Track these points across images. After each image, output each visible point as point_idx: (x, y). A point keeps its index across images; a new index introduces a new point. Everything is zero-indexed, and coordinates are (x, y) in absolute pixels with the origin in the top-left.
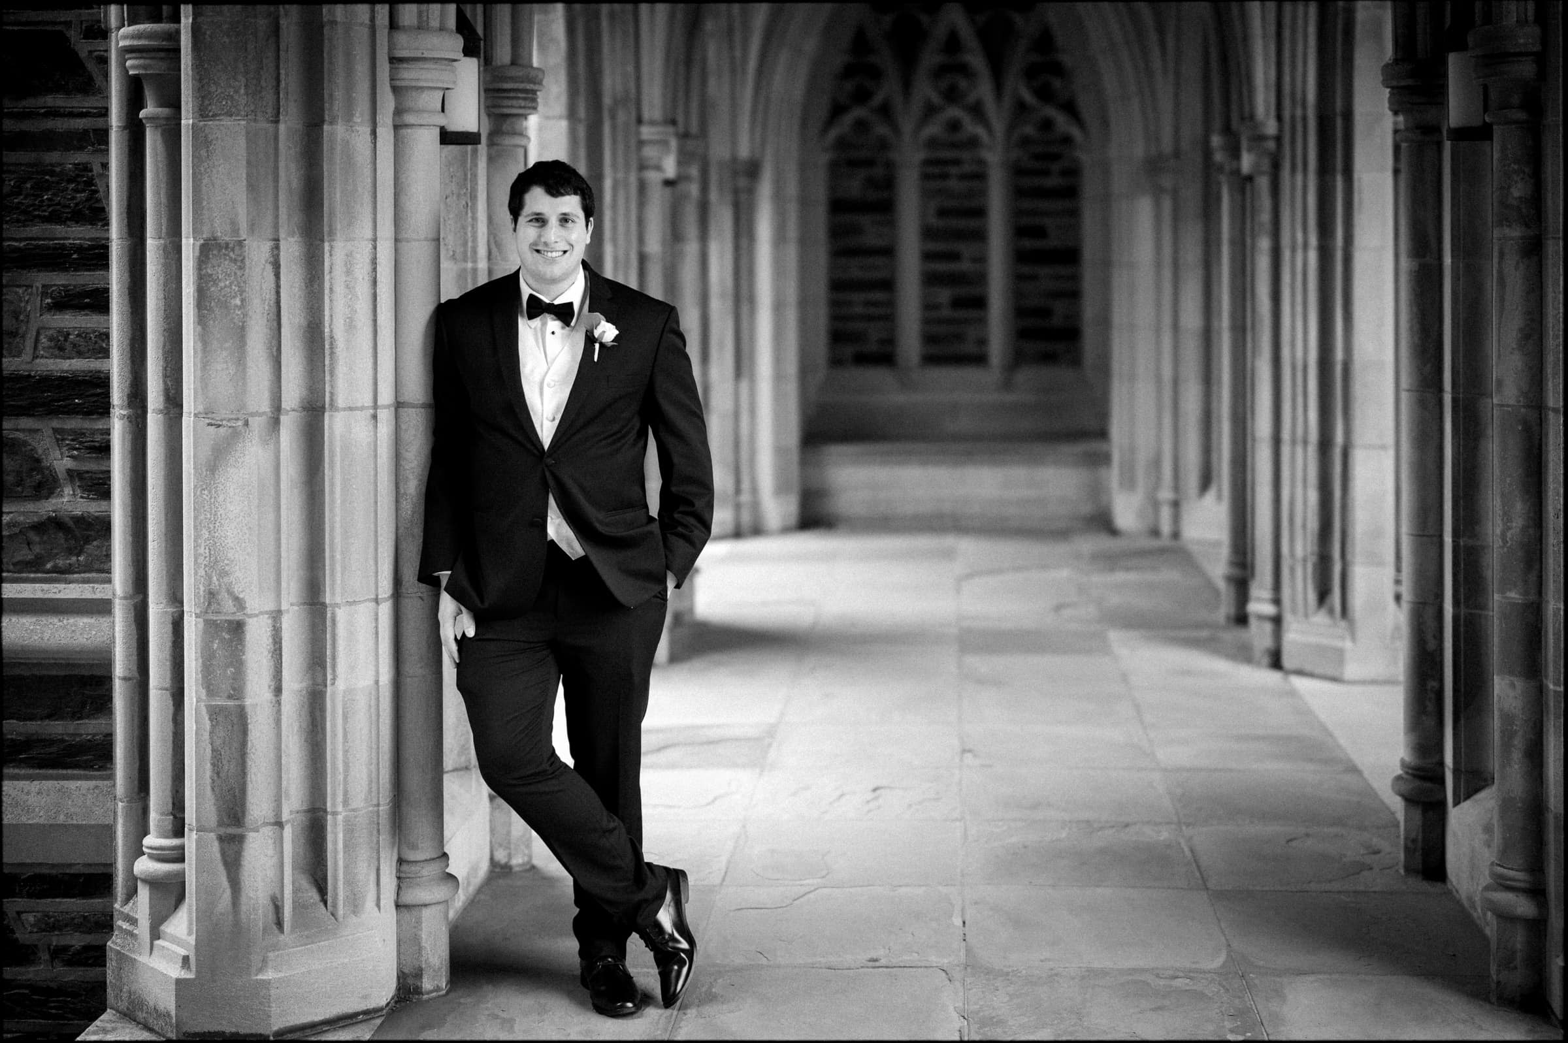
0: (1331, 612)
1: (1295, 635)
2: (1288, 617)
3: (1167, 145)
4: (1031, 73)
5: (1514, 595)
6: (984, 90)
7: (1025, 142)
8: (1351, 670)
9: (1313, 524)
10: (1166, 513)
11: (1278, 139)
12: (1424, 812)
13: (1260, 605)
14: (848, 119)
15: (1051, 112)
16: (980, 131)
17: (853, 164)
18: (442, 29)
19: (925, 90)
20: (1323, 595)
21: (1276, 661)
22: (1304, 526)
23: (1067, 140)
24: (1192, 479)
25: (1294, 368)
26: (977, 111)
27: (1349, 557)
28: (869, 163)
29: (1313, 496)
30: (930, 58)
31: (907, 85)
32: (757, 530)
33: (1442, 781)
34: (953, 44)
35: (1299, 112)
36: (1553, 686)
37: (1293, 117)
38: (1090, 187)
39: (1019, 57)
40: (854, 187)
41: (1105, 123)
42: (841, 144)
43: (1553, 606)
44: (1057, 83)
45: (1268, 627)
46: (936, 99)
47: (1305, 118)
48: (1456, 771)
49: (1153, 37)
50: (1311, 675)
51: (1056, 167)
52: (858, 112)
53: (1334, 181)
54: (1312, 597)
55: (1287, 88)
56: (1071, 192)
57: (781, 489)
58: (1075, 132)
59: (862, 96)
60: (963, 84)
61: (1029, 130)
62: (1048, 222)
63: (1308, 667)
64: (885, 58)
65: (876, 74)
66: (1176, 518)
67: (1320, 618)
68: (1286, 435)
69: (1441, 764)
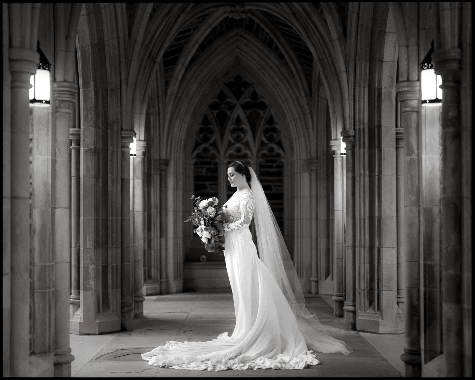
0: (374, 308)
1: (361, 317)
2: (358, 311)
3: (314, 155)
4: (266, 132)
5: (451, 272)
6: (249, 137)
7: (264, 156)
8: (381, 329)
9: (367, 277)
10: (313, 284)
11: (354, 136)
12: (413, 367)
13: (348, 307)
14: (201, 147)
15: (273, 145)
16: (247, 152)
17: (202, 163)
18: (31, 49)
19: (228, 137)
20: (371, 303)
21: (354, 327)
22: (364, 277)
23: (278, 155)
24: (323, 274)
25: (360, 219)
26: (247, 144)
27: (380, 288)
28: (209, 163)
29: (367, 266)
30: (230, 126)
31: (222, 136)
32: (168, 293)
33: (419, 354)
34: (238, 121)
35: (362, 127)
36: (467, 306)
37: (359, 129)
38: (286, 171)
39: (262, 126)
40: (203, 172)
41: (292, 148)
42: (199, 156)
43: (467, 275)
44: (275, 135)
45: (351, 315)
46: (232, 141)
47: (364, 128)
48: (426, 351)
49: (309, 116)
50: (367, 332)
51: (275, 165)
52: (204, 145)
53: (375, 151)
54: (367, 303)
55: (357, 118)
56: (280, 174)
57: (176, 278)
58: (281, 152)
59: (206, 139)
60: (242, 135)
61: (265, 151)
62: (272, 184)
63: (365, 330)
64: (214, 126)
65: (211, 132)
66: (317, 287)
67: (370, 311)
68: (357, 244)
69: (419, 348)
